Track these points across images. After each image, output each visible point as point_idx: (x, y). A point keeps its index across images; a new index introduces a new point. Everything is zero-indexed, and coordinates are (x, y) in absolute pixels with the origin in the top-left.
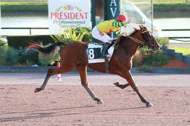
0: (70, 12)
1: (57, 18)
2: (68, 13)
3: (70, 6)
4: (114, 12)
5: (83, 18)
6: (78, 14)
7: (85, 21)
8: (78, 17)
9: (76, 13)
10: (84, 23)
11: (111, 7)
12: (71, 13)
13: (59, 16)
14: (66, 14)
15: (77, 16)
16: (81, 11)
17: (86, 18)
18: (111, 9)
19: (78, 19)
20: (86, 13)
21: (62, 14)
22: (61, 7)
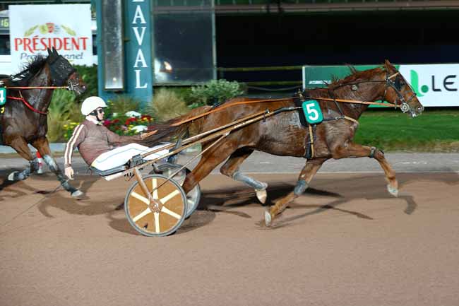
0: (52, 36)
1: (27, 48)
2: (49, 39)
3: (52, 24)
4: (140, 35)
5: (78, 47)
6: (68, 41)
7: (82, 53)
8: (68, 46)
9: (65, 39)
10: (81, 58)
11: (135, 25)
12: (55, 39)
13: (31, 45)
14: (44, 40)
15: (66, 43)
16: (75, 34)
17: (85, 48)
18: (135, 29)
19: (69, 50)
20: (84, 39)
21: (37, 41)
22: (35, 28)
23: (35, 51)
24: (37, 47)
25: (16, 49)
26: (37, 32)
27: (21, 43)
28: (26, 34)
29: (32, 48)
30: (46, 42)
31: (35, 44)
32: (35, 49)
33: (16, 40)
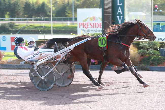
3: (95, 17)
22: (88, 18)
23: (87, 29)
24: (89, 27)
25: (80, 28)
26: (88, 20)
27: (82, 25)
28: (84, 21)
29: (86, 27)
30: (92, 24)
31: (87, 25)
32: (87, 28)
33: (80, 23)
